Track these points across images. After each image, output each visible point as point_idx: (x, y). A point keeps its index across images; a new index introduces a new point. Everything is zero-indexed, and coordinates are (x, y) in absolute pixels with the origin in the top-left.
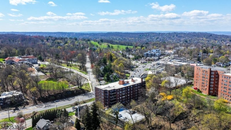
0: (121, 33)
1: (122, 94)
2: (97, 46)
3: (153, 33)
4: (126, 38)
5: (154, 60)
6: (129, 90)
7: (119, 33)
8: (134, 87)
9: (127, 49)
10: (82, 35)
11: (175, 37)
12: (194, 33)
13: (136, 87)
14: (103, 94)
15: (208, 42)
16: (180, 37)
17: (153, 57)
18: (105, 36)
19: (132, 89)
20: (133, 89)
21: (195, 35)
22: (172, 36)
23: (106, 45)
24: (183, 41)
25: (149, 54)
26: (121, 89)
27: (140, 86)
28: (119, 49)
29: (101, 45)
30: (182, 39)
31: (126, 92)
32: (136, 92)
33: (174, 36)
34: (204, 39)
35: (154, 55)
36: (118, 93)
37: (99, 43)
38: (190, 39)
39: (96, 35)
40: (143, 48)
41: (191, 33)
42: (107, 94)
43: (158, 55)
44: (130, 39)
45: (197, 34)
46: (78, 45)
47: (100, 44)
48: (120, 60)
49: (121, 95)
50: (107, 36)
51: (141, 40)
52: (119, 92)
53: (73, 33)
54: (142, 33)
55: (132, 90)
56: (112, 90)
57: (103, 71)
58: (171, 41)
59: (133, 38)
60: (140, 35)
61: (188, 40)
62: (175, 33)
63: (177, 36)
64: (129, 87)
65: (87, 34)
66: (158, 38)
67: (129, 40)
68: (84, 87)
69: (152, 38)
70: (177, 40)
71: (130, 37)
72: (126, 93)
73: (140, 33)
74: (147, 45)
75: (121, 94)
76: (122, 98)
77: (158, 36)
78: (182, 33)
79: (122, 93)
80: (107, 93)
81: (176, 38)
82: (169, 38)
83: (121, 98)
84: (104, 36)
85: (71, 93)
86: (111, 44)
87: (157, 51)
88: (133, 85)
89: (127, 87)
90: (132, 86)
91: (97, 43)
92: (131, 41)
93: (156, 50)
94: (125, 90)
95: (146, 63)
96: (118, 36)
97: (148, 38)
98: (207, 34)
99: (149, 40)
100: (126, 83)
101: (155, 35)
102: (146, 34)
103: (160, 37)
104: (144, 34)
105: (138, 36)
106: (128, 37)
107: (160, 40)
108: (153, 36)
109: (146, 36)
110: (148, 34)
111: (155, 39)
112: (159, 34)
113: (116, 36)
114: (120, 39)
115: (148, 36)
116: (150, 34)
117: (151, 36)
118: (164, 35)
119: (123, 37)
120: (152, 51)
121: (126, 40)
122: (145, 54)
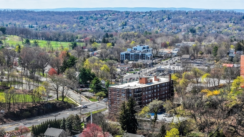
0: (32, 12)
2: (1, 43)
3: (111, 11)
4: (48, 25)
5: (146, 66)
6: (155, 90)
7: (26, 12)
8: (161, 87)
11: (165, 20)
12: (207, 12)
13: (163, 87)
14: (124, 95)
15: (240, 32)
16: (176, 21)
17: (140, 61)
20: (160, 90)
21: (210, 15)
22: (157, 20)
24: (185, 30)
25: (132, 54)
26: (147, 89)
27: (167, 86)
29: (4, 39)
30: (183, 26)
31: (153, 93)
32: (163, 94)
33: (163, 20)
34: (231, 25)
35: (143, 57)
36: (144, 94)
38: (200, 25)
40: (108, 44)
41: (201, 11)
42: (131, 94)
43: (150, 56)
44: (58, 26)
45: (214, 15)
49: (147, 97)
52: (145, 92)
54: (85, 13)
55: (159, 92)
58: (159, 31)
59: (64, 25)
60: (81, 18)
61: (196, 28)
62: (164, 12)
63: (169, 19)
64: (155, 87)
66: (125, 25)
68: (65, 100)
69: (112, 25)
70: (171, 29)
71: (58, 22)
72: (152, 95)
73: (80, 13)
75: (147, 95)
76: (148, 101)
77: (126, 20)
78: (179, 13)
81: (167, 24)
82: (152, 23)
83: (146, 101)
85: (51, 107)
87: (144, 48)
90: (158, 86)
92: (62, 30)
93: (142, 47)
94: (151, 90)
96: (23, 19)
97: (102, 25)
98: (235, 14)
100: (150, 82)
101: (117, 17)
102: (95, 14)
103: (129, 20)
104: (90, 15)
105: (75, 18)
106: (52, 22)
107: (132, 27)
108: (113, 19)
109: (96, 20)
110: (101, 15)
111: (119, 26)
112: (126, 15)
113: (18, 20)
114: (32, 27)
115: (102, 20)
116: (103, 14)
117: (108, 19)
118: (139, 17)
119: (38, 22)
120: (134, 49)
121: (48, 29)
122: (123, 55)
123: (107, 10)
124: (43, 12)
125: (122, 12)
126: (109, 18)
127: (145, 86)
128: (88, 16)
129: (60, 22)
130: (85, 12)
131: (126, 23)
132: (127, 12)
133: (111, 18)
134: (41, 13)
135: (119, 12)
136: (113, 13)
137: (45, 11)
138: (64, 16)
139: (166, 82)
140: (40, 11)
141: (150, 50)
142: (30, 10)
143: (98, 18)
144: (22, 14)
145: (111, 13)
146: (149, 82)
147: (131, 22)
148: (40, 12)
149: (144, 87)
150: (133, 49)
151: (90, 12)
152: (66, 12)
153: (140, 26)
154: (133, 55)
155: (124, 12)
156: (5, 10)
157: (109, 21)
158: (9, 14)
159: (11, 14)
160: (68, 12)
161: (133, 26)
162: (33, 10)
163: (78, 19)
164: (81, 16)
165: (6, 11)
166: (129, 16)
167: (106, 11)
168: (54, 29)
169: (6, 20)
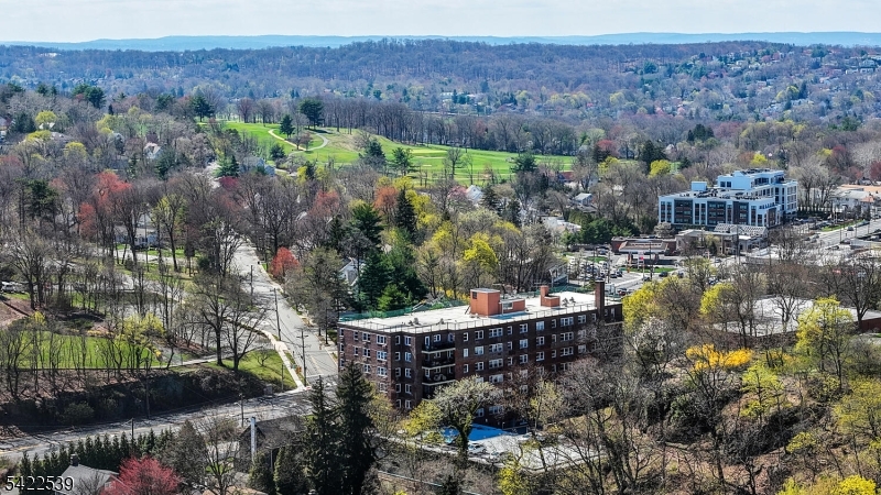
0: (477, 47)
1: (487, 363)
2: (277, 154)
3: (764, 45)
4: (520, 95)
6: (524, 342)
7: (455, 46)
8: (554, 331)
9: (529, 175)
10: (123, 71)
13: (566, 329)
14: (383, 357)
17: (722, 229)
18: (330, 76)
19: (541, 340)
20: (549, 340)
23: (350, 147)
25: (701, 201)
26: (483, 336)
27: (587, 326)
28: (459, 178)
29: (306, 142)
31: (511, 353)
35: (739, 213)
36: (466, 354)
37: (287, 128)
39: (251, 63)
40: (657, 166)
42: (407, 355)
43: (764, 212)
44: (554, 98)
46: (120, 146)
47: (298, 142)
48: (470, 228)
49: (480, 364)
50: (344, 76)
51: (652, 111)
52: (471, 345)
53: (36, 53)
54: (666, 51)
55: (542, 348)
56: (432, 334)
57: (361, 284)
59: (581, 95)
60: (650, 69)
64: (524, 329)
65: (171, 59)
66: (802, 95)
67: (547, 110)
68: (250, 365)
69: (753, 94)
71: (561, 83)
72: (507, 360)
73: (648, 50)
74: (699, 142)
75: (480, 358)
77: (810, 76)
79: (489, 353)
80: (408, 349)
84: (325, 73)
85: (180, 388)
86: (389, 135)
87: (762, 181)
88: (547, 320)
89: (516, 325)
90: (540, 325)
91: (270, 134)
92: (567, 114)
93: (753, 177)
94: (504, 339)
95: (670, 262)
96: (444, 72)
97: (714, 94)
99: (727, 110)
100: (511, 311)
101: (777, 66)
102: (702, 56)
103: (822, 79)
104: (681, 58)
105: (626, 71)
106: (542, 84)
107: (824, 104)
108: (765, 73)
109: (701, 75)
110: (721, 60)
111: (777, 98)
112: (814, 60)
113: (426, 75)
114: (463, 101)
115: (722, 76)
116: (732, 55)
117: (745, 75)
118: (860, 68)
119: (491, 83)
120: (723, 185)
121: (519, 106)
122: (669, 206)
123: (748, 42)
124: (515, 45)
125: (803, 49)
126: (751, 69)
127: (471, 326)
128: (674, 62)
129: (571, 83)
130: (665, 47)
131: (804, 87)
132: (819, 47)
133: (757, 69)
134: (507, 52)
135: (790, 48)
136: (768, 53)
137: (523, 45)
138: (587, 63)
139: (582, 313)
140: (507, 44)
141: (786, 190)
142: (473, 41)
143: (711, 70)
144: (440, 56)
145: (760, 52)
146: (506, 312)
147: (829, 84)
148: (505, 46)
149: (467, 330)
150: (719, 184)
151: (685, 50)
152: (597, 47)
153: (856, 99)
154: (703, 206)
155: (810, 48)
156: (385, 40)
157: (748, 79)
158: (398, 55)
159: (403, 53)
160: (605, 48)
161: (828, 101)
162: (480, 41)
163: (639, 72)
164: (651, 60)
165: (388, 43)
166: (825, 63)
167: (744, 43)
168: (539, 107)
169: (387, 74)
